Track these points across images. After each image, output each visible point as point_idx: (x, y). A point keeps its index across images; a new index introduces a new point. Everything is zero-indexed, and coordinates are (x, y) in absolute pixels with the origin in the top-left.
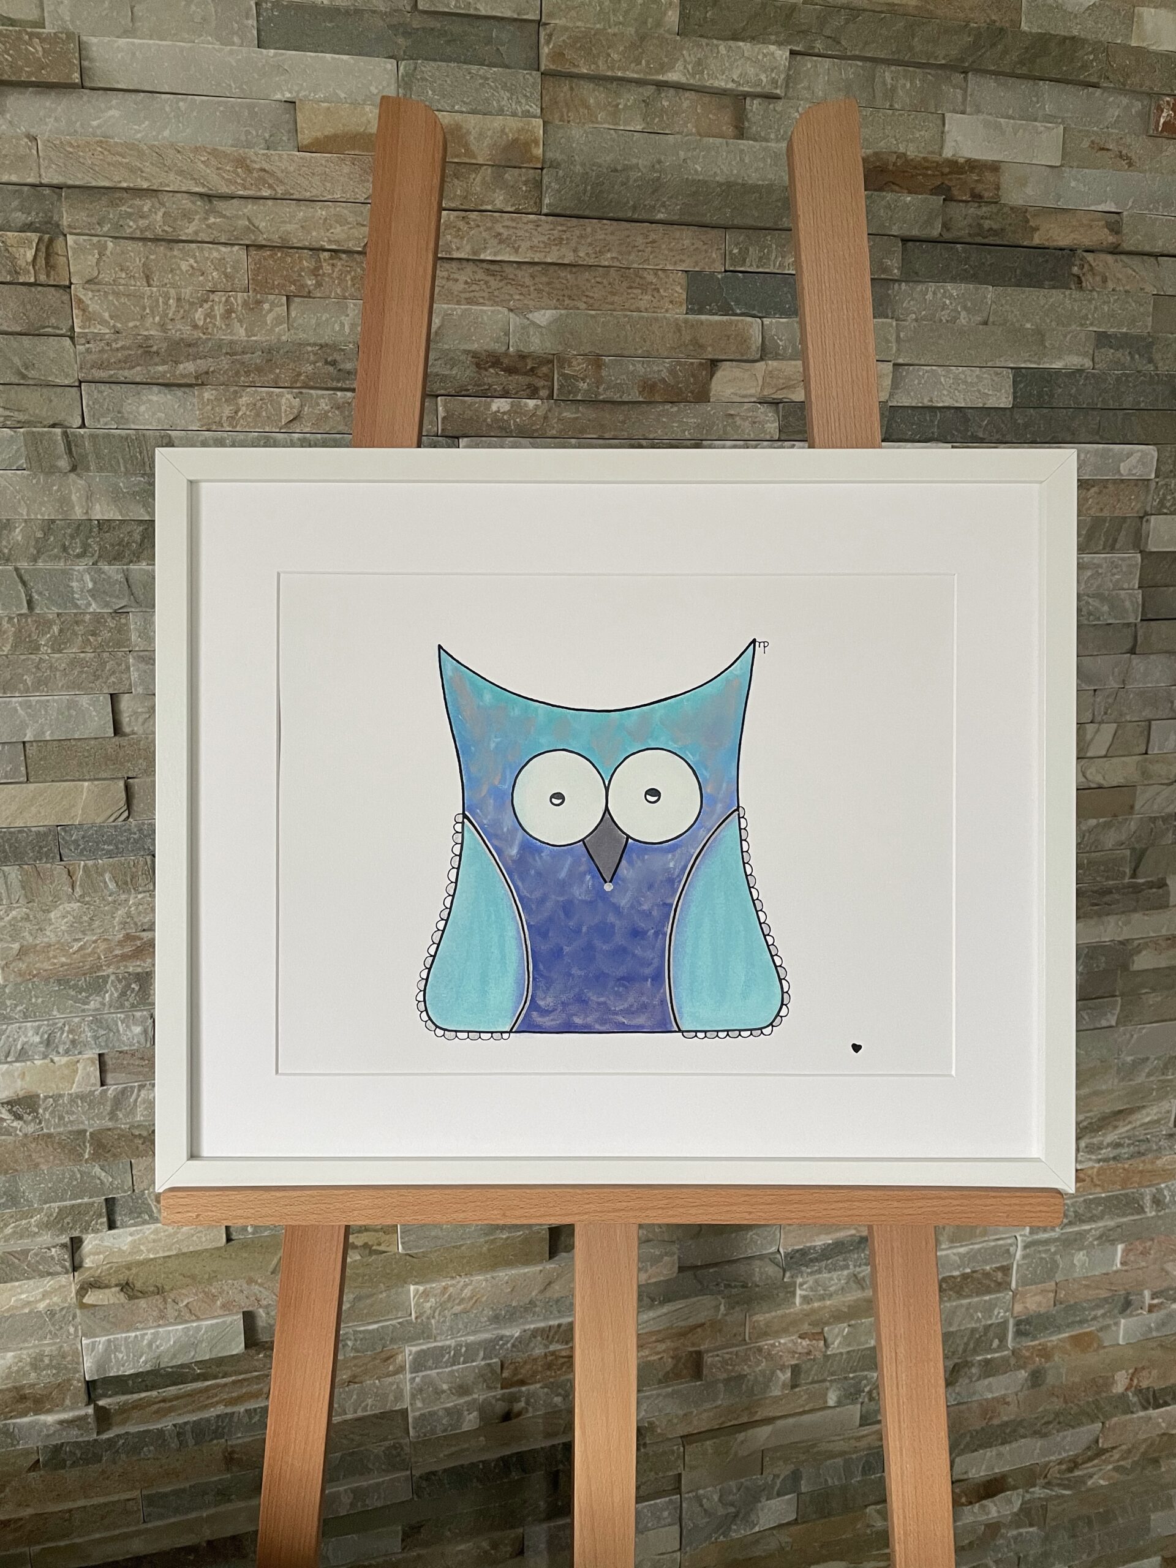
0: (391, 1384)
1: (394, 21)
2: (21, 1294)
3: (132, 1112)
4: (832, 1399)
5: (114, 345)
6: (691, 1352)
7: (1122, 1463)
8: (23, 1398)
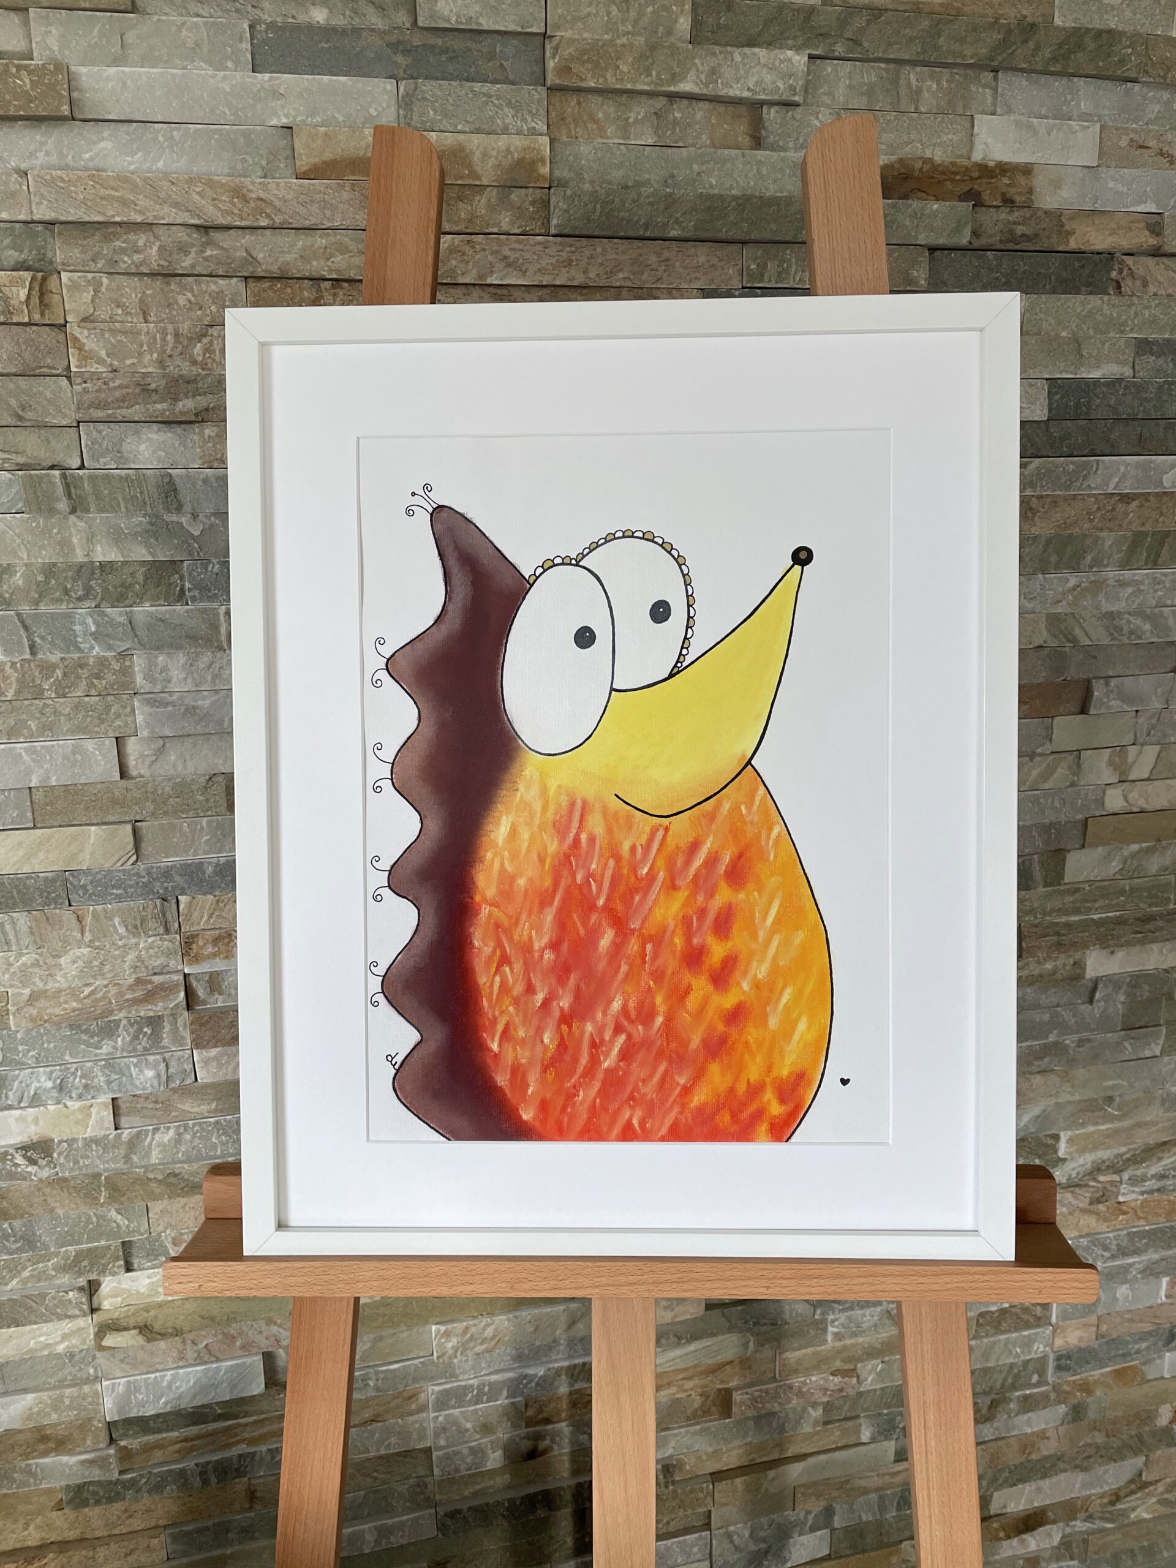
0: (416, 1422)
1: (393, 39)
2: (40, 1336)
3: (148, 1154)
4: (866, 1435)
5: (111, 385)
6: (719, 1390)
7: (1165, 1496)
8: (44, 1439)
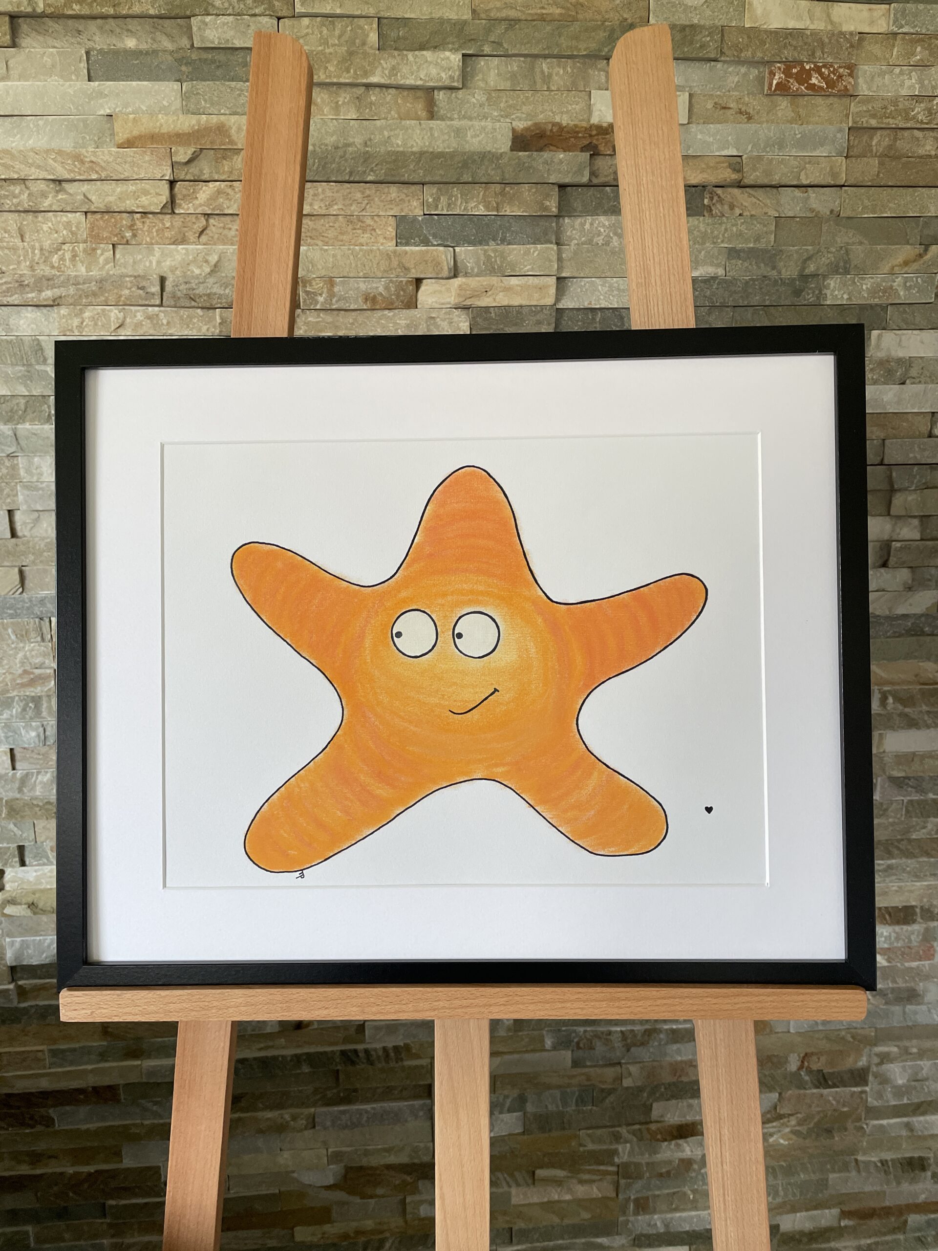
1: (179, 56)
3: (33, 788)
4: (548, 1043)
5: (0, 281)
7: (797, 1128)
